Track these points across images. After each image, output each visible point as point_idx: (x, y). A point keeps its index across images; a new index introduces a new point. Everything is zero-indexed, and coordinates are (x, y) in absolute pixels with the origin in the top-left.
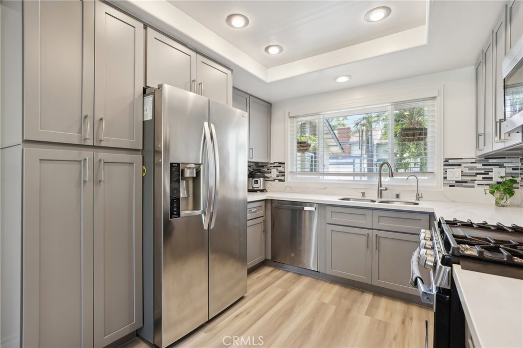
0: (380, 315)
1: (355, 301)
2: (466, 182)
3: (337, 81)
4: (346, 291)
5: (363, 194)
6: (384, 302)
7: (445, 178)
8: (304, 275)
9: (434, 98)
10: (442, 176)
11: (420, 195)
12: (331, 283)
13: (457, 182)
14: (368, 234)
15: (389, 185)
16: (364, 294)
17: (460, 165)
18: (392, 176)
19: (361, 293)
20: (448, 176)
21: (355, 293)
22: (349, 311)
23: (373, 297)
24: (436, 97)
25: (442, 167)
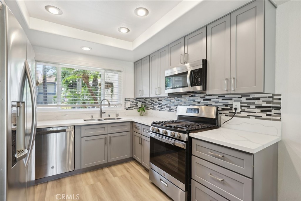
0: (119, 174)
1: (104, 175)
2: (131, 108)
3: (83, 49)
4: (95, 173)
5: (92, 116)
6: (114, 168)
7: (125, 106)
8: (62, 178)
9: (120, 71)
10: (124, 105)
11: (118, 114)
12: (83, 173)
13: (129, 108)
14: (106, 137)
15: (106, 111)
16: (104, 169)
17: (129, 101)
18: (110, 106)
19: (102, 170)
20: (126, 105)
21: (100, 172)
22: (107, 180)
23: (109, 169)
24: (122, 71)
25: (124, 102)
